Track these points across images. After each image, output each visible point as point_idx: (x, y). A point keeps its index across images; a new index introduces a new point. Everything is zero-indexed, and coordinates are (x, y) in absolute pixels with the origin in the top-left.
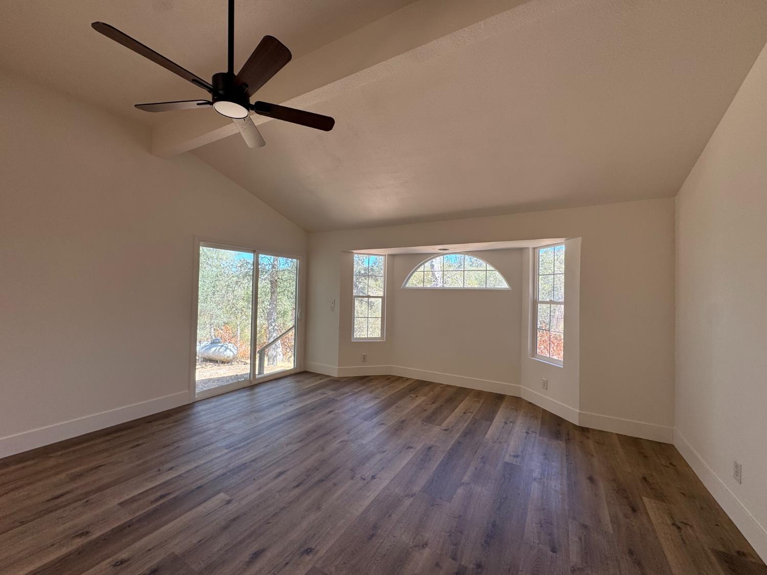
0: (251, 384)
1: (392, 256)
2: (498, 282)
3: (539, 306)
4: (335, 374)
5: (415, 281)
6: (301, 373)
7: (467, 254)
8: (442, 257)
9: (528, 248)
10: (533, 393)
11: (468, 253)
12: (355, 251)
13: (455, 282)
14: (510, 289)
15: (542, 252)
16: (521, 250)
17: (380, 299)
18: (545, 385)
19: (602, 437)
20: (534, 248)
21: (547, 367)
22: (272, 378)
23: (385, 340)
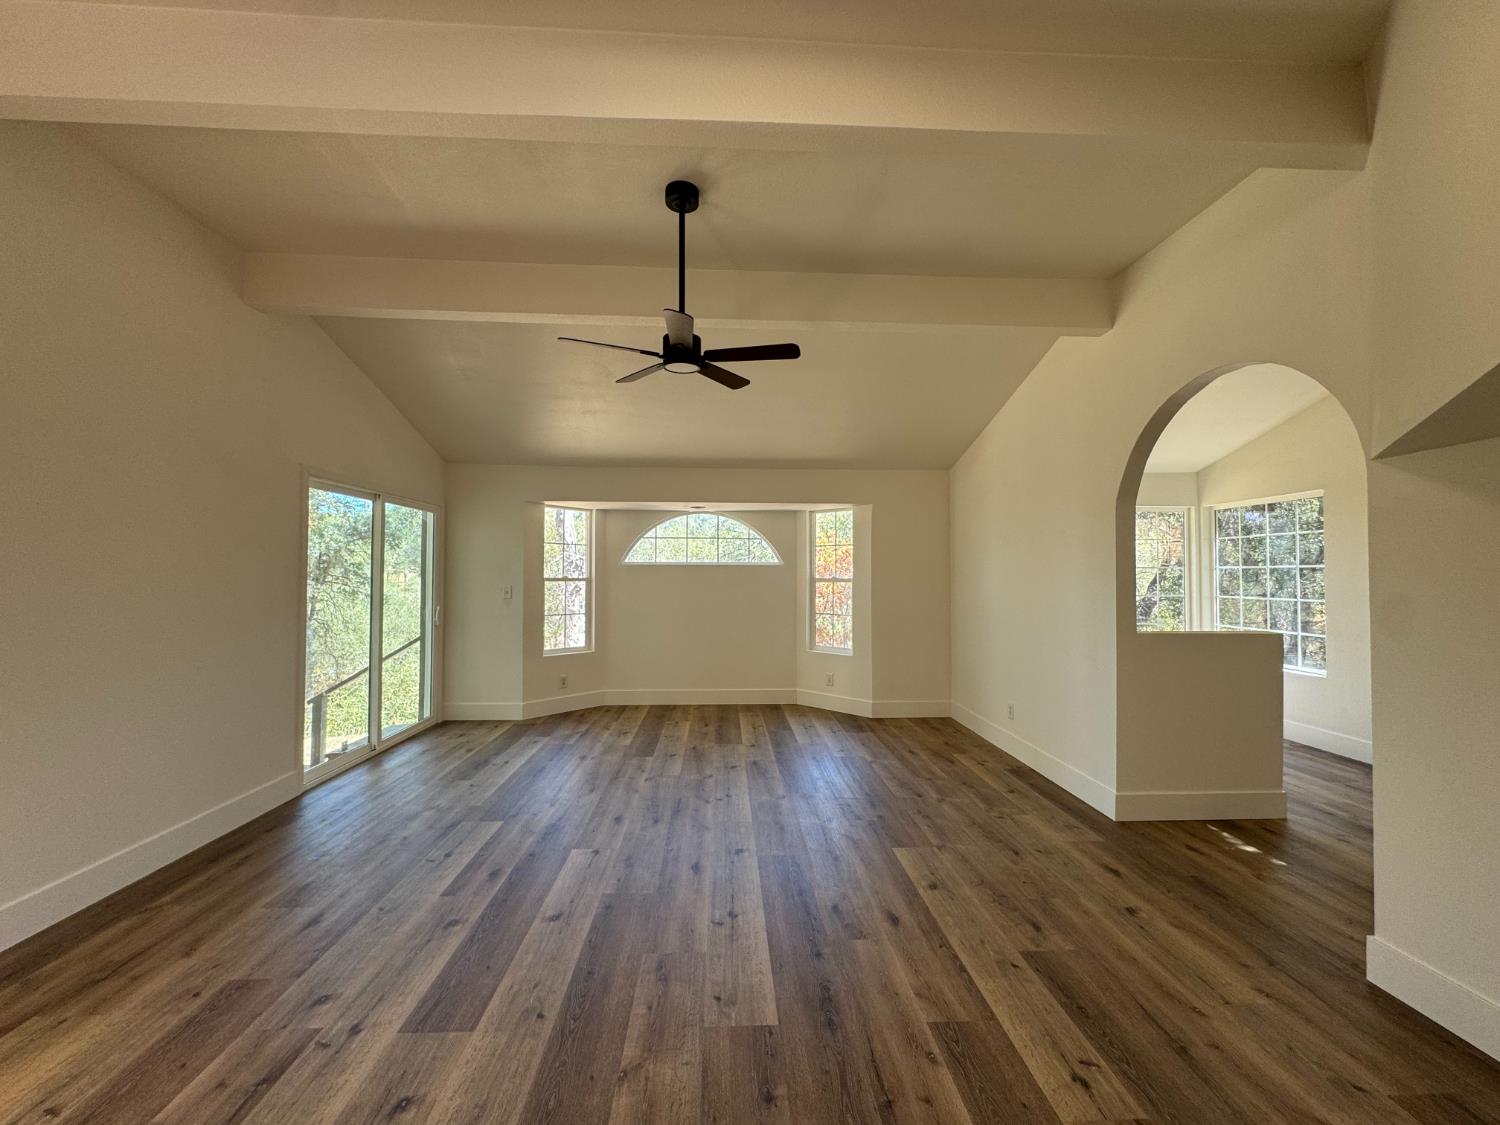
0: (374, 753)
1: (605, 511)
2: (764, 554)
3: (817, 584)
4: (518, 716)
5: (642, 553)
6: (439, 727)
7: (723, 515)
8: (685, 517)
9: (804, 511)
10: (813, 693)
11: (723, 513)
12: (547, 503)
13: (706, 553)
14: (782, 562)
15: (818, 515)
16: (795, 512)
17: (584, 583)
18: (830, 682)
19: (897, 723)
20: (811, 512)
21: (829, 658)
22: (403, 737)
23: (593, 650)
